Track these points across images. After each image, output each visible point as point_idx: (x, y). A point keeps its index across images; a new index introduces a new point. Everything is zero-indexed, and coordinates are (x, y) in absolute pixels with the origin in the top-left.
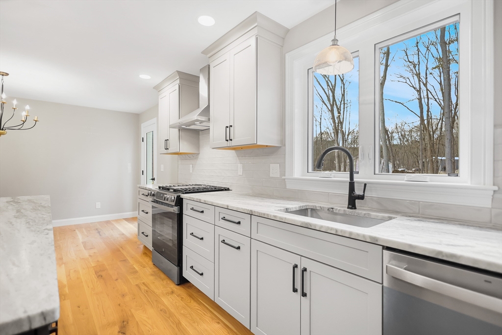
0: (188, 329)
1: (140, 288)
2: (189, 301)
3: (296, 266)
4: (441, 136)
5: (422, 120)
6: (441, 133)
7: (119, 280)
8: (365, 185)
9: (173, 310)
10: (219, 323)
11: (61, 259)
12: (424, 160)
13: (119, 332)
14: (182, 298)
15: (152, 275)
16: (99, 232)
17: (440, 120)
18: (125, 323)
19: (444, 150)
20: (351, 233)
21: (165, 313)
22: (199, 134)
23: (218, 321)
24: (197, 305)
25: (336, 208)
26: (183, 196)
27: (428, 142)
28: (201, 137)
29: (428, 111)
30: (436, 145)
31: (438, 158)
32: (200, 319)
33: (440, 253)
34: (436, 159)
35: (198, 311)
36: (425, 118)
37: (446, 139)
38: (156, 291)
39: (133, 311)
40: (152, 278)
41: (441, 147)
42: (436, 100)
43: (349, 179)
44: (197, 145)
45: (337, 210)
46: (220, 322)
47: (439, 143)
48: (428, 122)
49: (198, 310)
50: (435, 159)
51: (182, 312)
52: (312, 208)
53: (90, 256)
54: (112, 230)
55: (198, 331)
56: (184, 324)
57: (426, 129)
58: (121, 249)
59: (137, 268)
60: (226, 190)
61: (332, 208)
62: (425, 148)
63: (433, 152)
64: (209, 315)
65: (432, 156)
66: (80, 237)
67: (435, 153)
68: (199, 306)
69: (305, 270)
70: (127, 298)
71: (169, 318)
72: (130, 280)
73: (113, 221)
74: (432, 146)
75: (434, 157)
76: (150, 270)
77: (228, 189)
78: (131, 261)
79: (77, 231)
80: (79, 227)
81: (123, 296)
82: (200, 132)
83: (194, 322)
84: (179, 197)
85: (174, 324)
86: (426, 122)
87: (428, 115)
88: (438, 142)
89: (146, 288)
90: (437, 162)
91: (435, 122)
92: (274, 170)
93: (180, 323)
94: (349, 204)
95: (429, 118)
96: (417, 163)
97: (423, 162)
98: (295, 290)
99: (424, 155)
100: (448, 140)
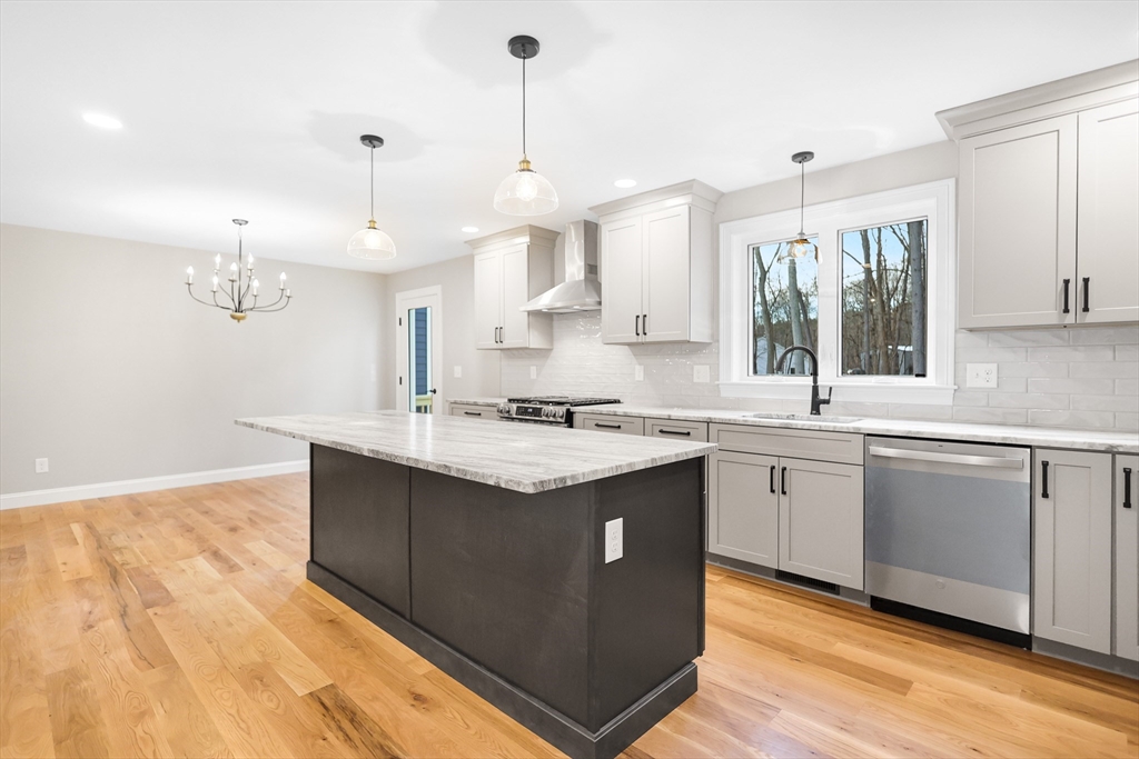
3: (773, 468)
4: (903, 306)
5: (868, 271)
6: (903, 299)
8: (831, 388)
12: (871, 353)
17: (902, 271)
19: (910, 331)
20: (835, 427)
22: (552, 320)
27: (880, 317)
28: (555, 324)
29: (879, 254)
30: (895, 322)
31: (899, 348)
33: (910, 432)
34: (895, 350)
36: (874, 266)
37: (914, 310)
41: (904, 326)
42: (894, 232)
43: (812, 384)
44: (550, 336)
47: (900, 320)
48: (880, 276)
50: (892, 350)
57: (876, 291)
62: (873, 330)
63: (888, 336)
65: (887, 345)
67: (894, 339)
69: (784, 469)
74: (887, 325)
75: (890, 347)
77: (619, 402)
82: (555, 317)
84: (568, 410)
86: (875, 275)
87: (879, 262)
88: (898, 315)
90: (897, 356)
91: (891, 276)
92: (701, 373)
94: (812, 410)
95: (882, 269)
96: (856, 359)
97: (870, 357)
98: (773, 491)
99: (872, 342)
100: (918, 314)
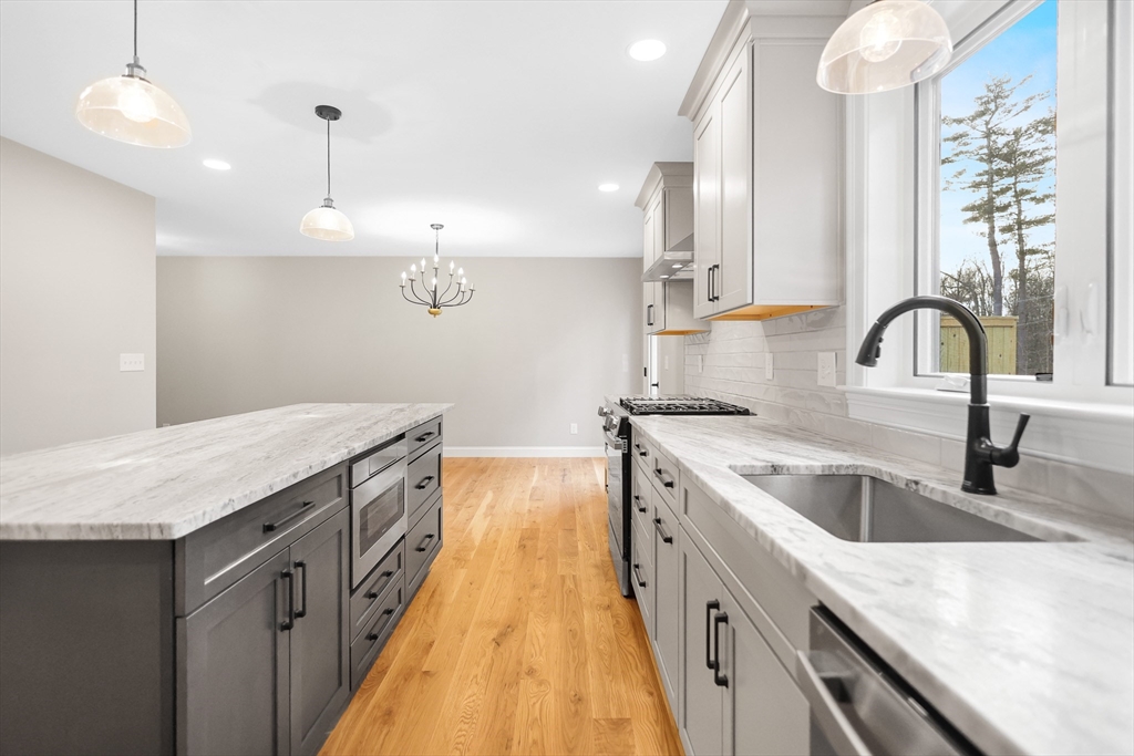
0: (591, 681)
1: (564, 581)
2: (625, 633)
3: (714, 605)
7: (543, 561)
8: (1024, 420)
9: (588, 638)
10: (651, 694)
11: (493, 507)
13: (494, 639)
14: (618, 622)
15: (596, 566)
16: (565, 475)
18: (509, 630)
21: (574, 637)
23: (653, 690)
24: (634, 645)
25: (925, 483)
26: (633, 419)
32: (623, 672)
35: (630, 657)
38: (584, 595)
39: (531, 615)
40: (593, 571)
43: (968, 397)
45: (928, 491)
46: (655, 694)
49: (631, 654)
51: (601, 647)
52: (873, 475)
53: (530, 511)
54: (585, 474)
55: (605, 691)
56: (590, 670)
58: (577, 510)
59: (580, 548)
60: (739, 413)
61: (917, 483)
64: (643, 672)
66: (535, 479)
68: (637, 649)
69: (723, 618)
70: (536, 593)
71: (574, 648)
72: (559, 565)
73: (595, 458)
76: (598, 557)
77: (746, 412)
78: (579, 534)
79: (536, 469)
80: (542, 462)
81: (534, 587)
83: (608, 674)
84: (625, 421)
85: (574, 661)
89: (572, 586)
92: (826, 369)
93: (585, 664)
94: (967, 477)
98: (711, 664)
